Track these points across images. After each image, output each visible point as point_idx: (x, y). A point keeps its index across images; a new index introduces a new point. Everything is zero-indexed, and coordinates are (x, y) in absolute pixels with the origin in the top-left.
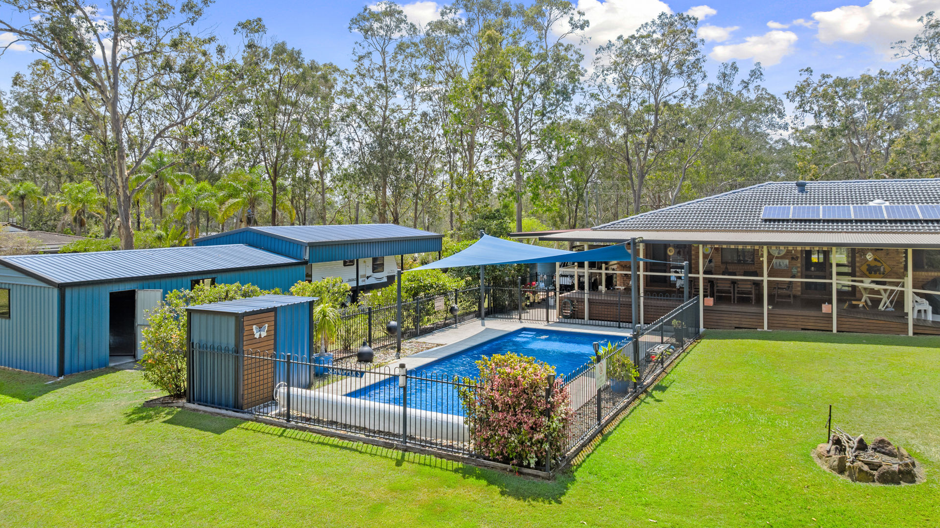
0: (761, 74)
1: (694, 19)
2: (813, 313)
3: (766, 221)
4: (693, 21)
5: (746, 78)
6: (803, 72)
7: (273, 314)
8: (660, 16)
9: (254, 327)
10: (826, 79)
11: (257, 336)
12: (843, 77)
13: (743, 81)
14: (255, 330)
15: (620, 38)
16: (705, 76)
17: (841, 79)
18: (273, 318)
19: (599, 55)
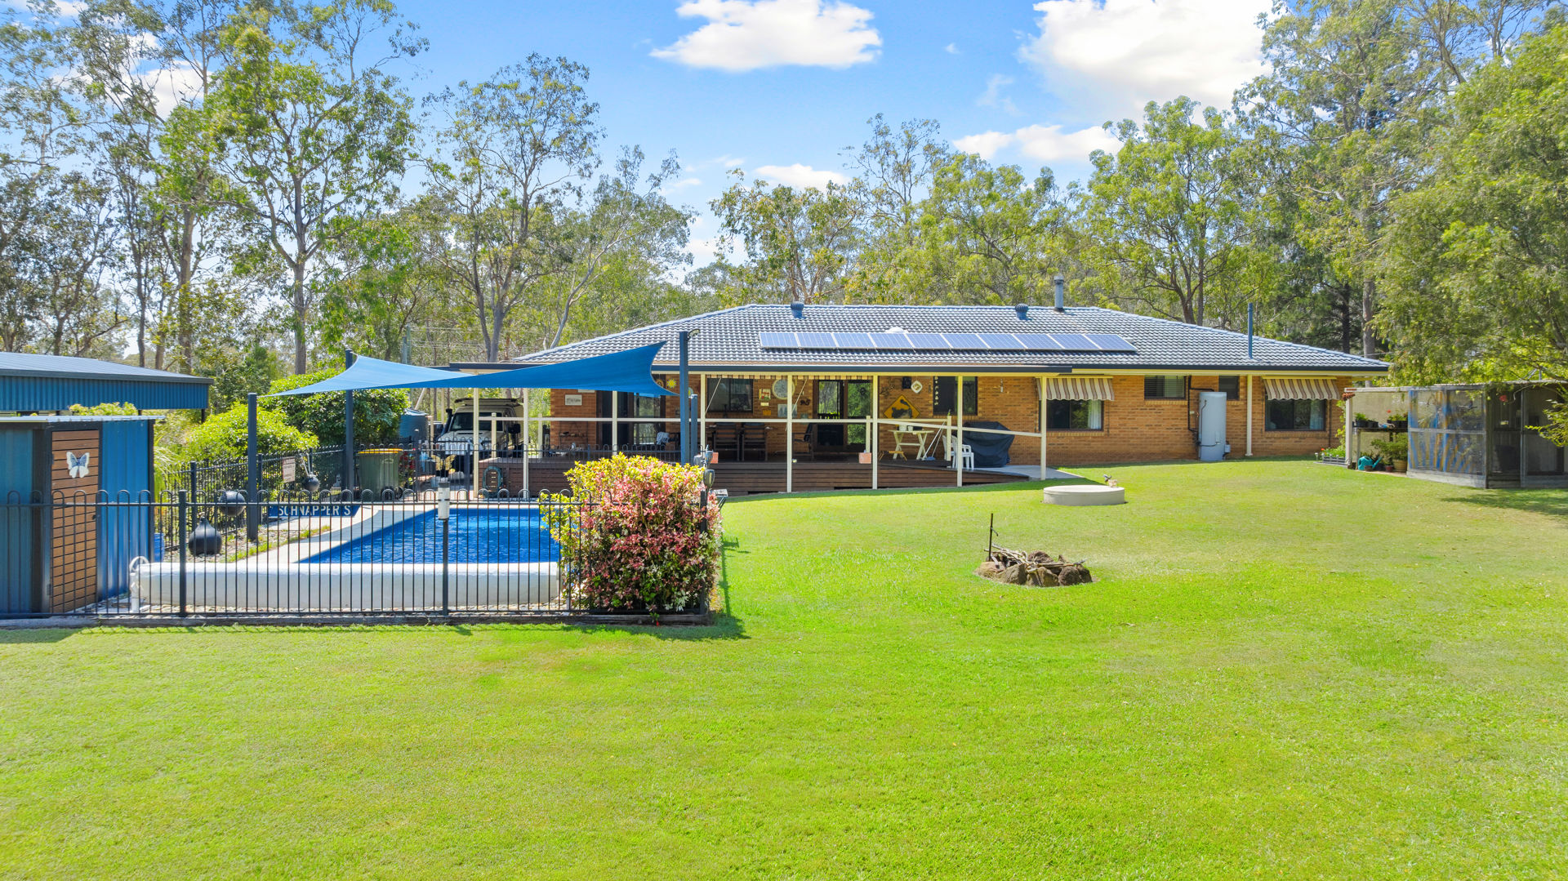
0: (678, 167)
1: (584, 69)
2: (849, 465)
3: (768, 350)
4: (583, 72)
5: (657, 171)
6: (730, 174)
7: (96, 434)
8: (530, 58)
9: (69, 454)
10: (761, 188)
11: (73, 474)
12: (786, 186)
13: (652, 176)
14: (69, 462)
15: (463, 84)
16: (600, 162)
17: (784, 188)
18: (96, 444)
19: (427, 109)
